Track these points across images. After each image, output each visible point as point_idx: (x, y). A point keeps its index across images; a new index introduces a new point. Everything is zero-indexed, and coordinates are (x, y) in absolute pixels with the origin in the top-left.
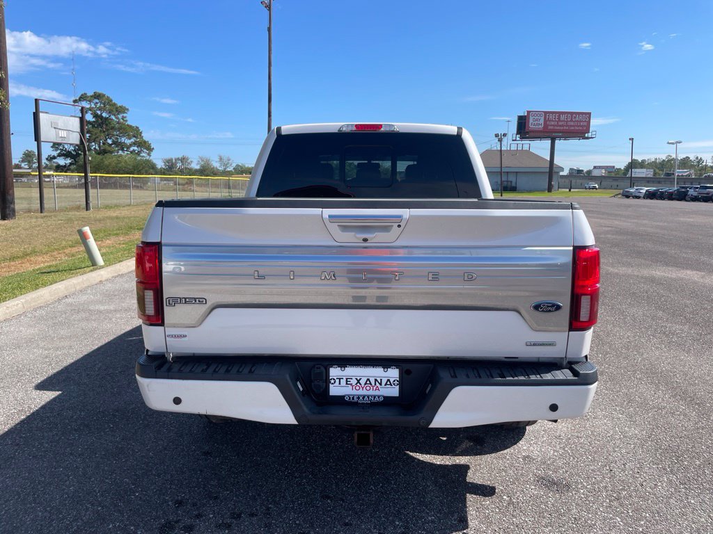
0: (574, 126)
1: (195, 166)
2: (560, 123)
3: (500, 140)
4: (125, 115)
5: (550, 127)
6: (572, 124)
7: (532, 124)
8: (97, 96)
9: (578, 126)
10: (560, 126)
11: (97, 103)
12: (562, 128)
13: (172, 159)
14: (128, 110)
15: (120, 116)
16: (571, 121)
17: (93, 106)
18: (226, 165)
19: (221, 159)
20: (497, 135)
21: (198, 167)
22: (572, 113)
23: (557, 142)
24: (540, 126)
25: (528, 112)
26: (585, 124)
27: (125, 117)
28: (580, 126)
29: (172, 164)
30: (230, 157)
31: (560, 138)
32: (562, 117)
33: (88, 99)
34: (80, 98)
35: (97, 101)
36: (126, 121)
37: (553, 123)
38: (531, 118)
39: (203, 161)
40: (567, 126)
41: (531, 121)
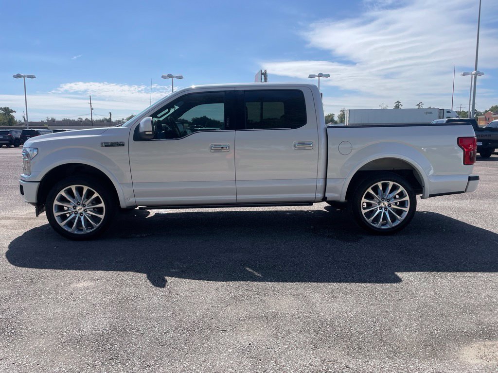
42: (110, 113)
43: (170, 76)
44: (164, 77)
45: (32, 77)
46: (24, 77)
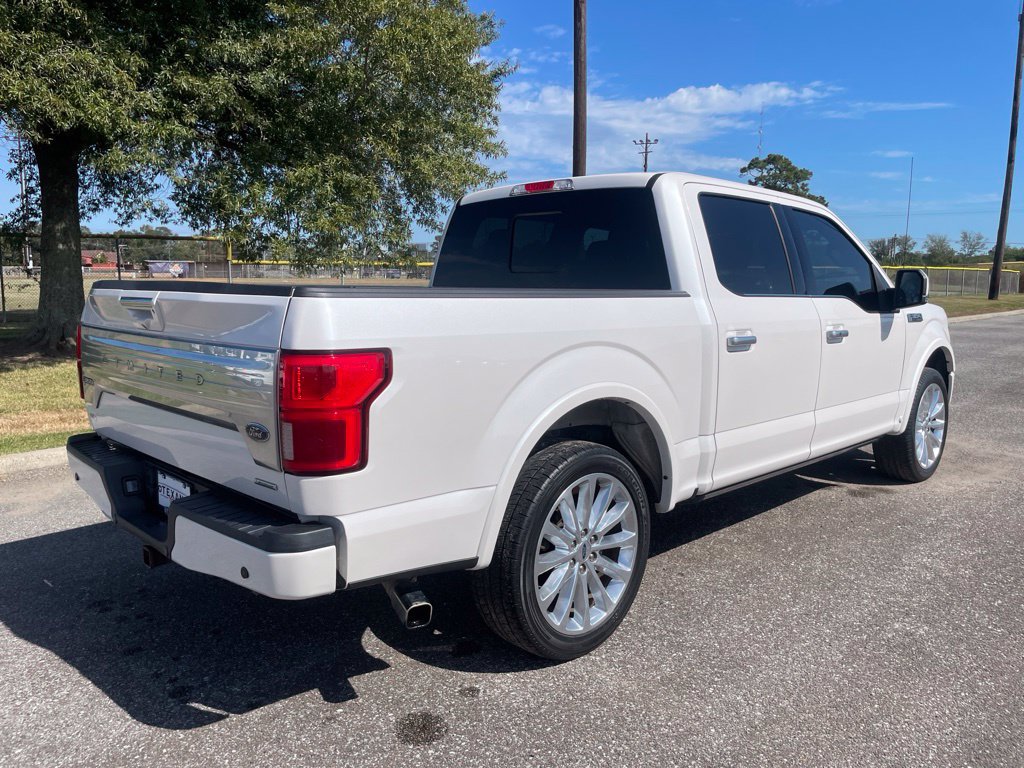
1: (920, 248)
4: (805, 182)
8: (772, 160)
11: (771, 169)
13: (884, 242)
14: (811, 174)
15: (799, 185)
17: (765, 174)
18: (973, 247)
19: (965, 236)
21: (925, 251)
27: (807, 185)
29: (884, 247)
30: (982, 234)
33: (760, 165)
34: (751, 164)
35: (772, 166)
36: (807, 190)
39: (933, 241)
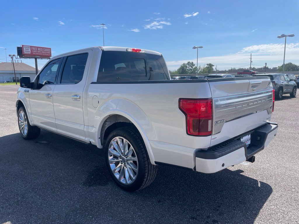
0: (44, 53)
2: (38, 52)
3: (12, 58)
5: (34, 53)
6: (44, 52)
7: (25, 51)
9: (46, 53)
10: (38, 53)
12: (39, 54)
16: (43, 51)
20: (10, 56)
22: (43, 48)
23: (38, 60)
24: (29, 52)
25: (23, 46)
26: (49, 53)
28: (47, 53)
31: (39, 58)
32: (39, 49)
37: (35, 51)
38: (24, 49)
40: (41, 53)
41: (24, 50)
42: (266, 64)
43: (283, 36)
44: (279, 37)
45: (201, 47)
46: (197, 48)
